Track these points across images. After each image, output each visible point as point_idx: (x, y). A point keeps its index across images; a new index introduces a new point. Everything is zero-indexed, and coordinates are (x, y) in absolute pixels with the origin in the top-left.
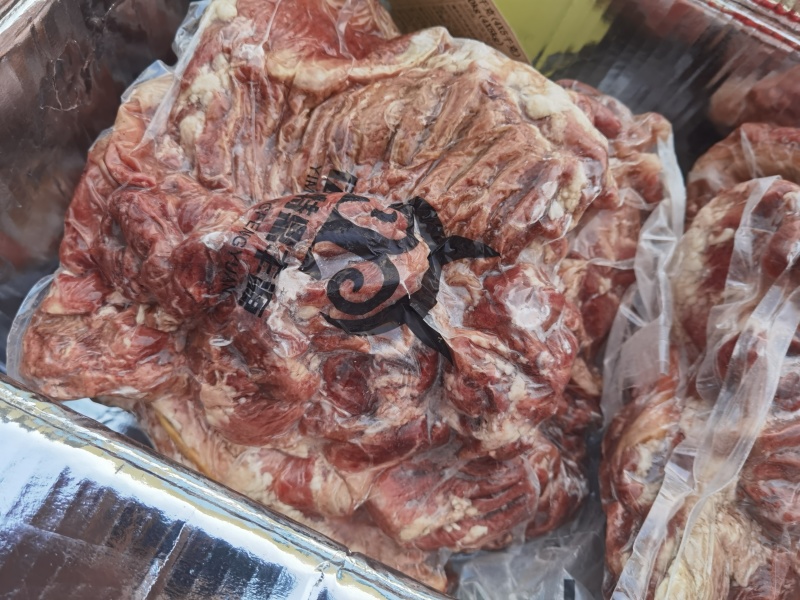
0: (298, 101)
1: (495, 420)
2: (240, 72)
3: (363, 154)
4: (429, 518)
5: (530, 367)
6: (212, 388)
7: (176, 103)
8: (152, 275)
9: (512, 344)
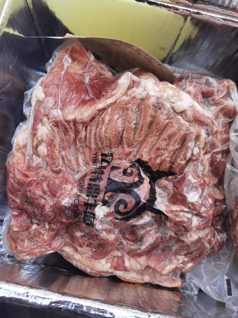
0: (80, 127)
1: (188, 234)
2: (54, 123)
3: (112, 144)
4: (171, 265)
5: (198, 214)
6: (81, 249)
7: (33, 141)
8: (48, 217)
9: (189, 208)
